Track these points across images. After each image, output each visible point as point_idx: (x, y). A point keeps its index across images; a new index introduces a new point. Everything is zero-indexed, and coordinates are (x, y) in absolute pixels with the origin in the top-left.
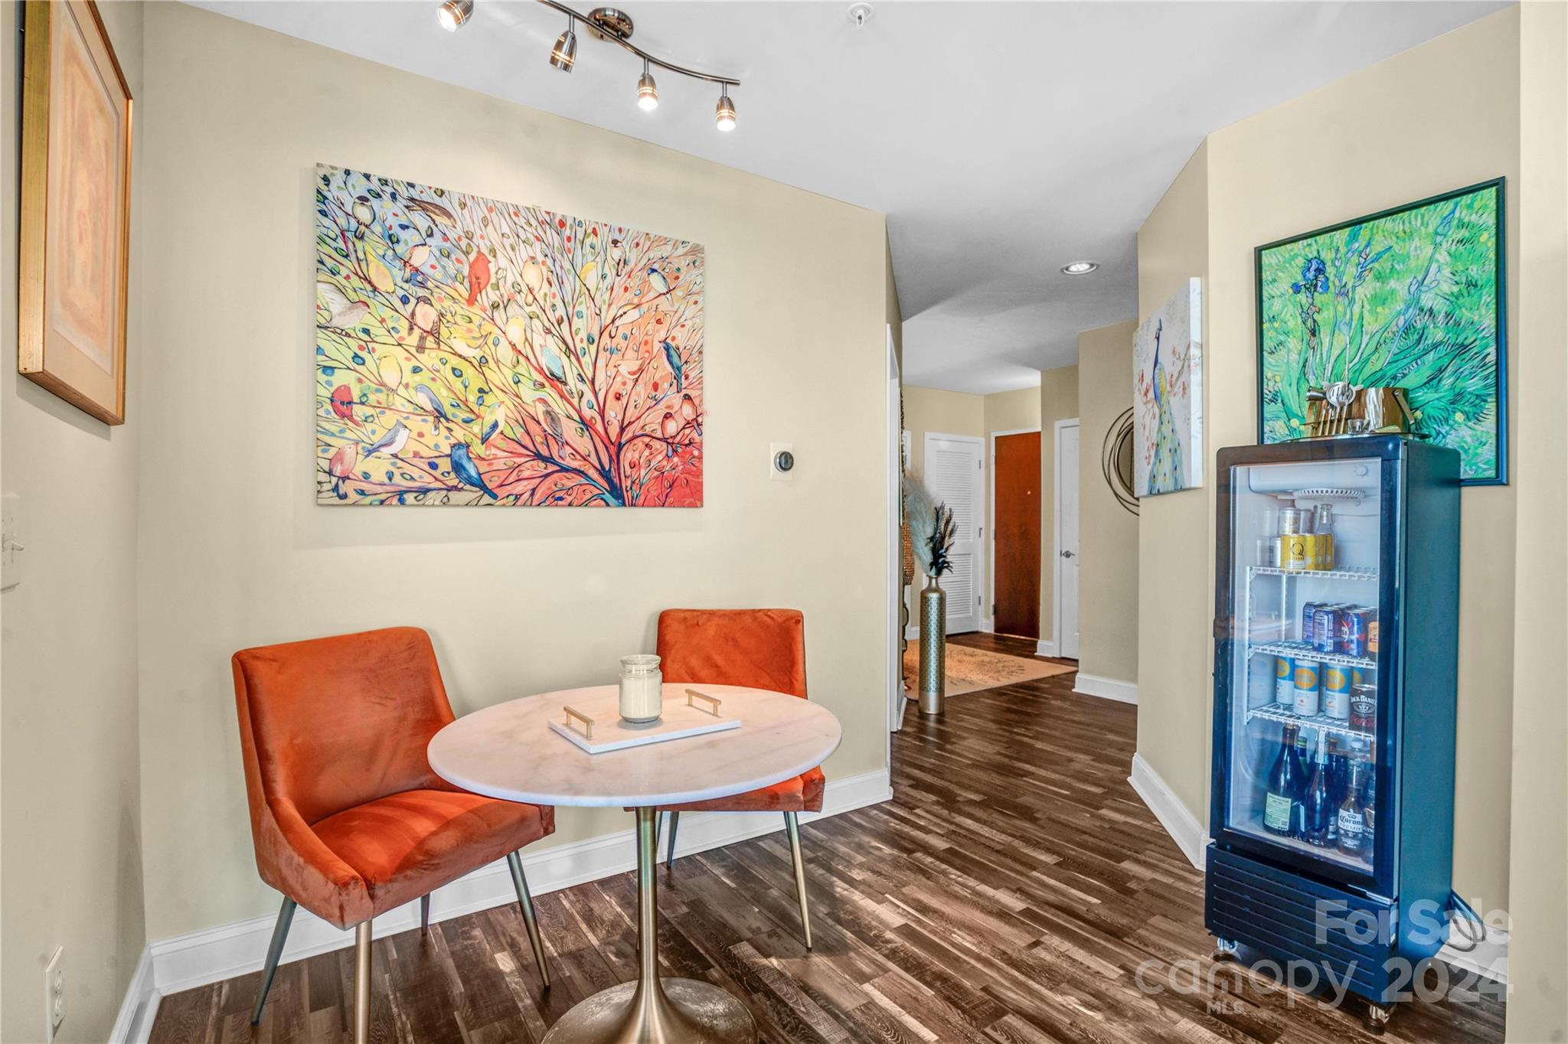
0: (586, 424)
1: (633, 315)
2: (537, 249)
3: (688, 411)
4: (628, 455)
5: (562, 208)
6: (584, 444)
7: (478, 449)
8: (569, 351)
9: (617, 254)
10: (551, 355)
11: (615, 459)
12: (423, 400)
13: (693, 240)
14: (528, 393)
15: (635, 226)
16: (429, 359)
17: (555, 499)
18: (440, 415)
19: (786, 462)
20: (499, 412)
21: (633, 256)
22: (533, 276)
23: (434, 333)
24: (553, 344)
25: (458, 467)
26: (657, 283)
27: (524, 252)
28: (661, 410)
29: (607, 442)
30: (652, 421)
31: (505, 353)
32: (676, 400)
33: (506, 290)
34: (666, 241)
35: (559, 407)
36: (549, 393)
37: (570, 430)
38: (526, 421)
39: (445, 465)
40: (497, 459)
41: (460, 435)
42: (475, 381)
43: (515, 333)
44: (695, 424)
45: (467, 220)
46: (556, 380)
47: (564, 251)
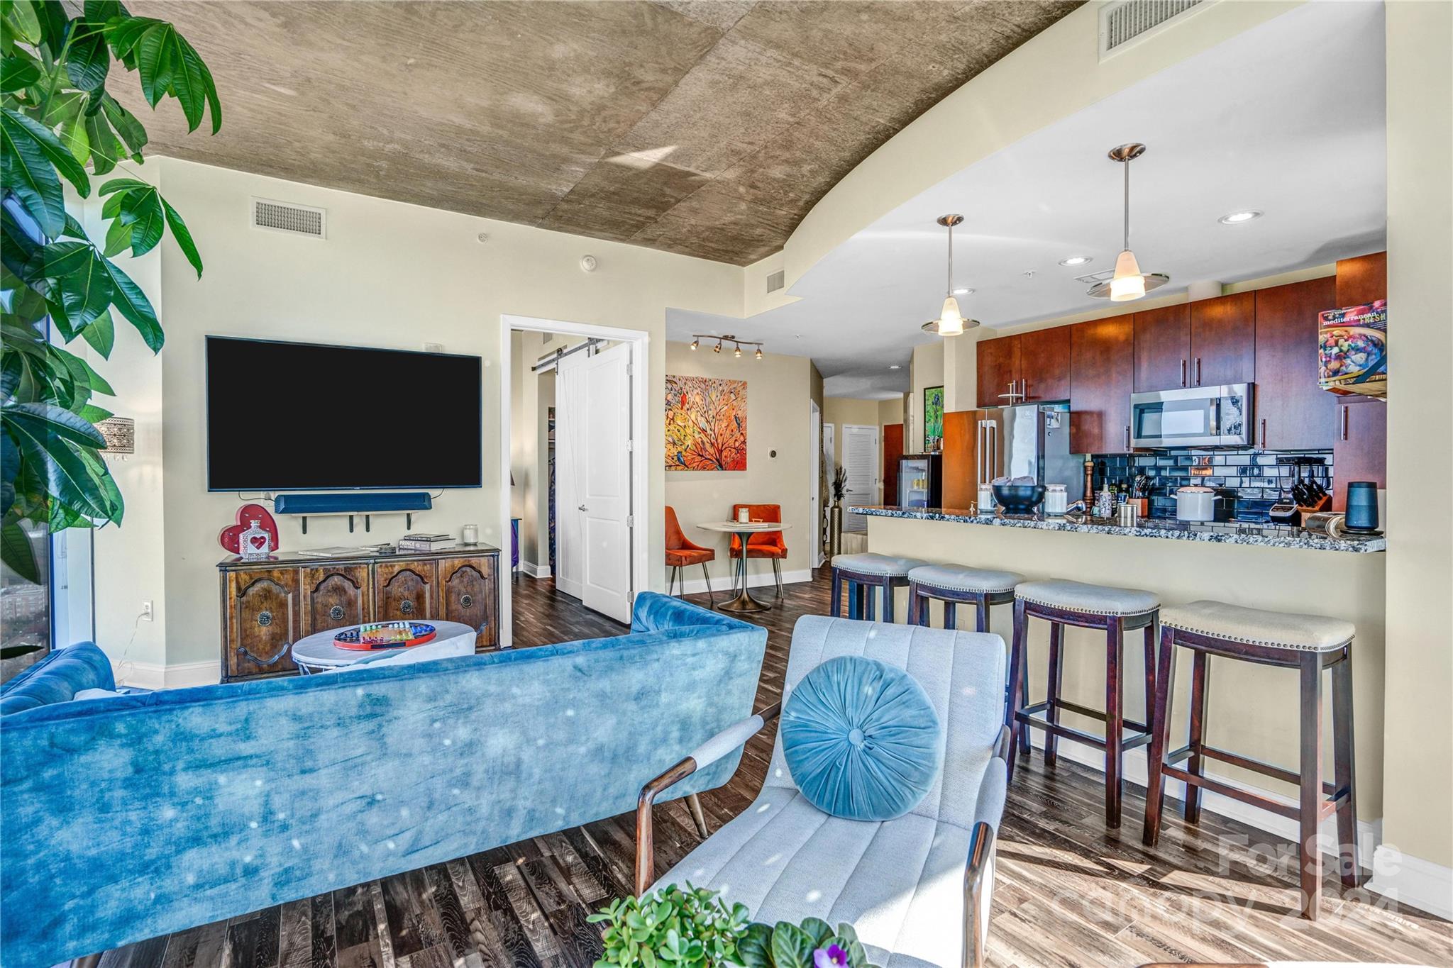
0: (712, 444)
1: (726, 408)
2: (699, 391)
3: (742, 438)
4: (724, 454)
5: (706, 376)
6: (711, 450)
7: (684, 453)
8: (708, 421)
9: (721, 388)
10: (703, 424)
11: (720, 455)
12: (670, 439)
13: (743, 380)
14: (697, 436)
15: (725, 377)
16: (671, 427)
17: (704, 468)
18: (674, 443)
19: (773, 454)
20: (689, 442)
21: (725, 388)
22: (698, 399)
23: (673, 419)
24: (703, 419)
25: (679, 459)
26: (733, 396)
27: (695, 392)
28: (734, 438)
29: (718, 450)
30: (731, 442)
31: (690, 423)
32: (738, 434)
33: (691, 404)
34: (735, 382)
35: (705, 439)
36: (702, 435)
37: (708, 446)
38: (696, 444)
39: (676, 458)
40: (688, 456)
41: (679, 449)
42: (683, 433)
43: (693, 417)
44: (744, 442)
45: (681, 384)
46: (704, 431)
47: (706, 390)
